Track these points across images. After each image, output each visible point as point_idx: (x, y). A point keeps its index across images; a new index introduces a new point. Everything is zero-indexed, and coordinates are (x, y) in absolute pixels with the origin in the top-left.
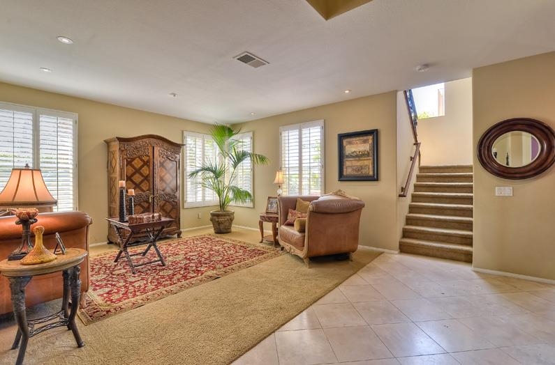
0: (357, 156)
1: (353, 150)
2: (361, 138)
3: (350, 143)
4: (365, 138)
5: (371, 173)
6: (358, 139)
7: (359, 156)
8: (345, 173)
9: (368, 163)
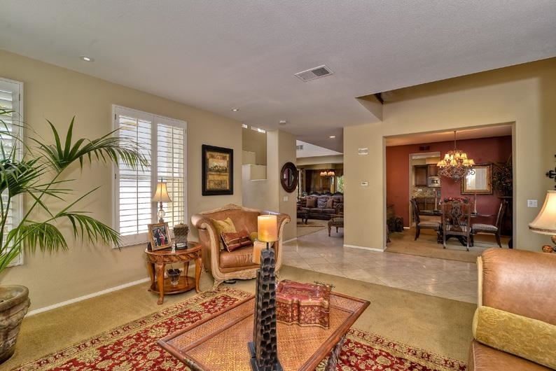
0: (218, 171)
1: (215, 164)
2: (221, 154)
3: (212, 157)
4: (224, 155)
5: (228, 188)
6: (219, 154)
7: (219, 171)
8: (208, 188)
9: (226, 178)
